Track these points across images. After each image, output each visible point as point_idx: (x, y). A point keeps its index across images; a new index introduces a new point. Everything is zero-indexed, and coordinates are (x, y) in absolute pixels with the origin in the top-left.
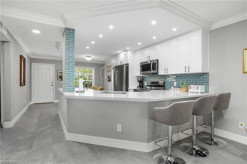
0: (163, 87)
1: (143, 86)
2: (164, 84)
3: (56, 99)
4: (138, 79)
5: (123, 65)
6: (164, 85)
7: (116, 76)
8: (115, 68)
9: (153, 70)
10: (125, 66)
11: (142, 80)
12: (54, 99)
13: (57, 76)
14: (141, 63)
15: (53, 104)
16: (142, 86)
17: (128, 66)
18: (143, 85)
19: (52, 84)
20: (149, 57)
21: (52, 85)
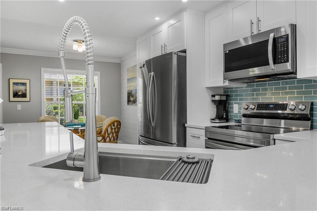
0: (308, 119)
1: (227, 116)
2: (312, 109)
4: (213, 96)
6: (312, 114)
7: (149, 90)
8: (145, 66)
9: (275, 63)
11: (224, 98)
14: (225, 45)
16: (225, 116)
17: (185, 57)
18: (227, 112)
20: (255, 21)
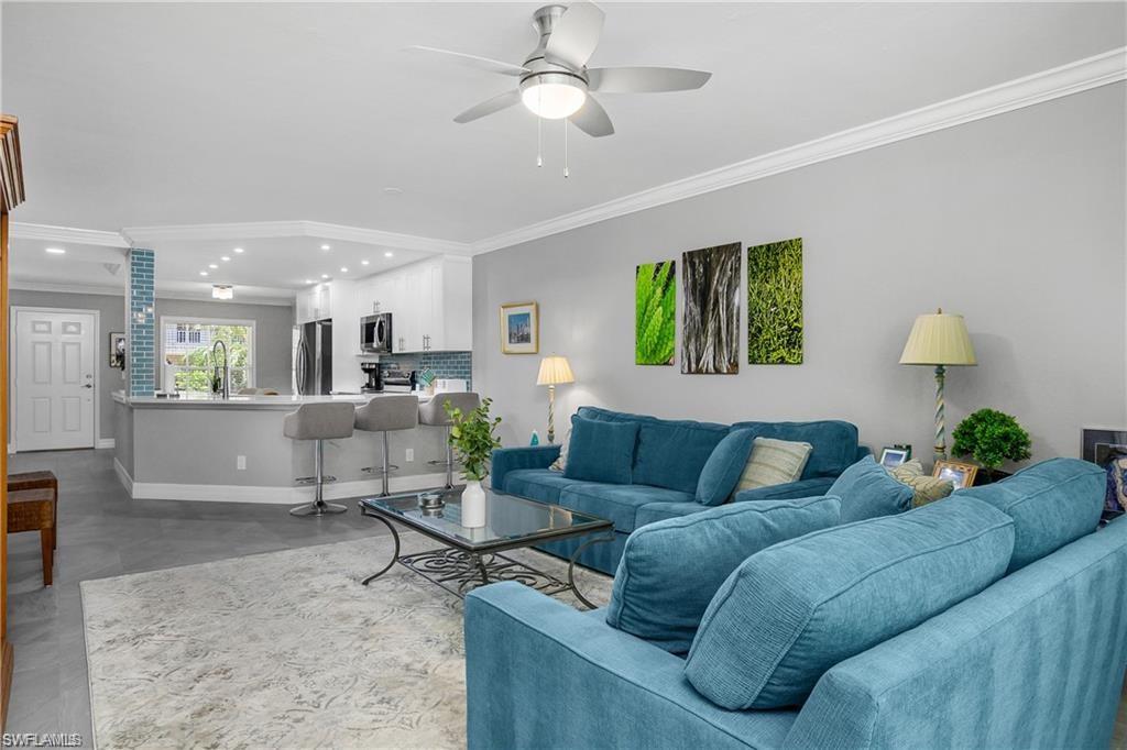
3: (102, 437)
4: (363, 364)
5: (314, 323)
10: (319, 327)
12: (98, 435)
13: (107, 359)
15: (91, 451)
17: (331, 327)
19: (90, 381)
21: (89, 386)
